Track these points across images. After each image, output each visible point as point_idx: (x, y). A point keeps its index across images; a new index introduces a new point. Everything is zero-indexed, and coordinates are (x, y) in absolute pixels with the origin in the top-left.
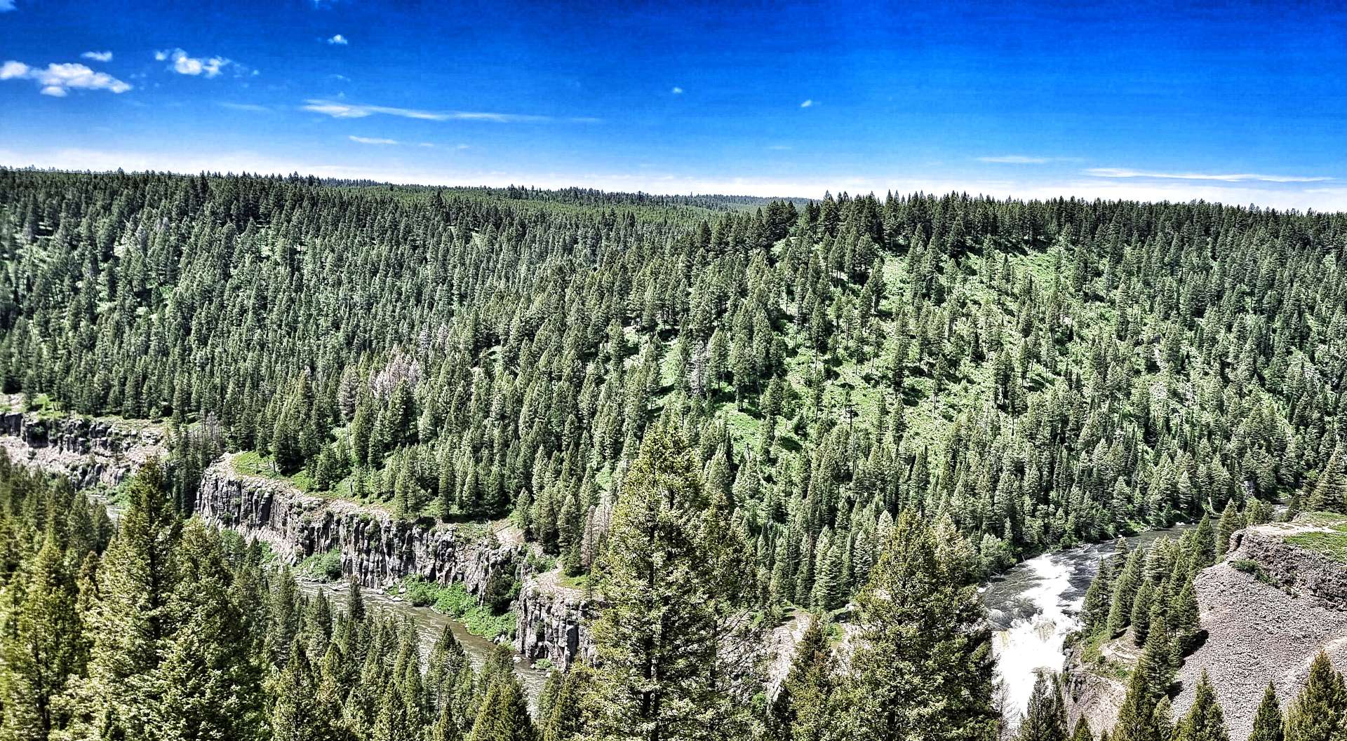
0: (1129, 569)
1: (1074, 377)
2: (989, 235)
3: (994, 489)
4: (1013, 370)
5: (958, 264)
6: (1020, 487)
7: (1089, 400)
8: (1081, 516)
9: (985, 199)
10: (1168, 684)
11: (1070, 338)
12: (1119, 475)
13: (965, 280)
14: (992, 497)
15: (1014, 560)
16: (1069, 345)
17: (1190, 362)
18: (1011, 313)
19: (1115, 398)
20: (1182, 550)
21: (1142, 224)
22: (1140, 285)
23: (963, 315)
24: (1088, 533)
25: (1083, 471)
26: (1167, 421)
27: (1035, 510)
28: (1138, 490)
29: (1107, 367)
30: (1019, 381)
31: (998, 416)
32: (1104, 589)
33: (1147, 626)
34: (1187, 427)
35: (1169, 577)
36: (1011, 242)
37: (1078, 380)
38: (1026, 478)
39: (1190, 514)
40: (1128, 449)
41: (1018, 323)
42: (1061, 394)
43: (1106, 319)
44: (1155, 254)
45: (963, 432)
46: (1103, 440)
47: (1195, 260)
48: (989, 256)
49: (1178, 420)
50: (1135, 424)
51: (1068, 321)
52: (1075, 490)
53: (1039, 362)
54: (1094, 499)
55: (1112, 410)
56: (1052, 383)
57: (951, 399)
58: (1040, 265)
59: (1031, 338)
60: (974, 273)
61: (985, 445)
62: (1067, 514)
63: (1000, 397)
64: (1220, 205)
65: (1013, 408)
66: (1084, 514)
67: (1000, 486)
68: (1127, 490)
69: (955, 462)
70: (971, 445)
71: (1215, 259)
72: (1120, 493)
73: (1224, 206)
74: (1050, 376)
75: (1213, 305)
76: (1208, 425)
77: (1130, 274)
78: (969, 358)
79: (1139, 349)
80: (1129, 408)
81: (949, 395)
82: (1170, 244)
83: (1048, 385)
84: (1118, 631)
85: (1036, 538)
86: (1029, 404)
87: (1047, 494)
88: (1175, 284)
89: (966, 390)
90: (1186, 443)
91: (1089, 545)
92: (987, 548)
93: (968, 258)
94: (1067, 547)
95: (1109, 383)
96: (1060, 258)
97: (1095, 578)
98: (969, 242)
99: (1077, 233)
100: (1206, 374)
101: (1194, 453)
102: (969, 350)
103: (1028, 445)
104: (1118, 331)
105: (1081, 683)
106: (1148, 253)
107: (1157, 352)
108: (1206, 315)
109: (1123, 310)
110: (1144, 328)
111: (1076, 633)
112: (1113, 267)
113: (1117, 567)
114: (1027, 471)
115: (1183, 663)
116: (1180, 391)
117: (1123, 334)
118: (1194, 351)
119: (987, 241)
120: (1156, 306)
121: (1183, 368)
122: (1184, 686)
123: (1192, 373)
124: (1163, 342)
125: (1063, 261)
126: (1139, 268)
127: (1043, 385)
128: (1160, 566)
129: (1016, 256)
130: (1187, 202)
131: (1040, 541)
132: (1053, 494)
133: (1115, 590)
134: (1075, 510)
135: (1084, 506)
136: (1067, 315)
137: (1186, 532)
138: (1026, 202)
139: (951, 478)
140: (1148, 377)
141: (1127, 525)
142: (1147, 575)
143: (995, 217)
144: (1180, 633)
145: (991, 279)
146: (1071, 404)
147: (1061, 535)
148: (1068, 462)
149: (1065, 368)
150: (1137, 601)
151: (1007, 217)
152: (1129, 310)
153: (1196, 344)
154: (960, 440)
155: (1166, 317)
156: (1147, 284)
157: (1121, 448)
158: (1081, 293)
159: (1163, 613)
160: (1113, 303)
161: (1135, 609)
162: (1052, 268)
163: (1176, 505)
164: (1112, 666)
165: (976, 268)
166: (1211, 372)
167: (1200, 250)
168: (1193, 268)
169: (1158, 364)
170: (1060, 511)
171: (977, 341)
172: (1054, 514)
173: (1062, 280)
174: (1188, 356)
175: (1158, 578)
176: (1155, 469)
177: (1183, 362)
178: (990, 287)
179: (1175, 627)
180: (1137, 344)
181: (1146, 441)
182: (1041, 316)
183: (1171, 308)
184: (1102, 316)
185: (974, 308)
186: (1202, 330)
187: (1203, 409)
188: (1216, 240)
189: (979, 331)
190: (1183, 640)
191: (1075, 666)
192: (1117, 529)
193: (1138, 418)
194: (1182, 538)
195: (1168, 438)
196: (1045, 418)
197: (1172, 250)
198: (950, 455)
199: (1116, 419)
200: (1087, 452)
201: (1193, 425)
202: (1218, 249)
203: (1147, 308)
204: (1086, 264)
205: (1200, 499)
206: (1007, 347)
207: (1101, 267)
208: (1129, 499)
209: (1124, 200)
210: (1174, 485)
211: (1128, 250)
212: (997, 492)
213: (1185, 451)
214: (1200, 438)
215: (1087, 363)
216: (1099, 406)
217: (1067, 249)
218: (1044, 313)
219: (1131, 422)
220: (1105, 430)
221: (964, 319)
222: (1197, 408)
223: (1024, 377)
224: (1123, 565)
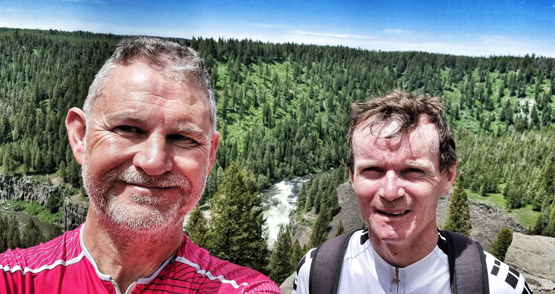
0: (313, 185)
1: (293, 113)
2: (260, 57)
3: (263, 157)
4: (270, 110)
5: (248, 68)
6: (273, 156)
7: (299, 122)
8: (296, 167)
9: (259, 42)
10: (327, 227)
11: (292, 98)
12: (310, 151)
13: (251, 75)
14: (262, 160)
15: (270, 184)
16: (292, 101)
17: (336, 108)
18: (269, 88)
19: (308, 122)
20: (333, 178)
21: (319, 53)
22: (318, 78)
23: (251, 88)
24: (299, 173)
25: (297, 150)
26: (328, 130)
27: (279, 165)
28: (317, 156)
29: (306, 109)
30: (273, 115)
31: (264, 129)
32: (304, 194)
33: (320, 206)
34: (335, 132)
35: (328, 188)
36: (268, 59)
37: (295, 115)
38: (275, 153)
39: (336, 164)
40: (313, 141)
41: (272, 92)
42: (288, 120)
43: (306, 91)
44: (324, 66)
45: (251, 135)
46: (304, 138)
47: (339, 68)
48: (261, 65)
49: (332, 130)
50: (316, 131)
51: (291, 91)
52: (294, 156)
53: (280, 107)
54: (301, 160)
55: (307, 126)
56: (285, 115)
57: (246, 122)
58: (280, 69)
59: (277, 98)
60: (254, 71)
61: (259, 140)
62: (291, 166)
63: (265, 121)
64: (348, 47)
65: (270, 126)
66: (297, 165)
67: (265, 156)
68: (313, 156)
69: (248, 147)
70: (254, 140)
71: (346, 68)
72: (310, 158)
73: (349, 47)
74: (285, 113)
75: (345, 86)
76: (342, 131)
77: (314, 73)
78: (253, 106)
79: (318, 103)
80: (314, 125)
81: (245, 120)
82: (329, 62)
83: (283, 116)
84: (309, 209)
85: (279, 175)
86: (276, 124)
87: (283, 159)
88: (331, 78)
89: (252, 118)
90: (334, 138)
91: (299, 177)
92: (261, 180)
93: (252, 65)
94: (290, 179)
95: (306, 116)
96: (288, 67)
97: (301, 190)
98: (252, 59)
99: (294, 56)
100: (342, 112)
101: (337, 142)
102: (252, 102)
103: (276, 140)
104: (310, 96)
105: (296, 228)
106: (321, 65)
107: (324, 104)
108: (342, 89)
109: (312, 87)
110: (320, 94)
111: (294, 211)
112: (308, 71)
113: (309, 185)
114: (276, 150)
115: (332, 219)
116: (332, 118)
117: (312, 97)
118: (338, 103)
119: (259, 59)
120: (324, 86)
121: (334, 110)
122: (333, 228)
123: (337, 112)
124: (326, 100)
125: (290, 68)
126: (318, 71)
127: (281, 116)
128: (324, 184)
129: (271, 65)
130: (336, 46)
131: (281, 176)
132: (285, 158)
133: (308, 193)
134: (294, 164)
135: (297, 162)
136: (291, 89)
137: (334, 171)
138: (275, 44)
139: (246, 153)
140: (321, 113)
141: (312, 169)
142: (320, 187)
143: (263, 49)
144: (331, 208)
145: (261, 74)
146: (292, 123)
147: (288, 174)
148: (291, 146)
149: (290, 110)
150: (316, 197)
151: (267, 49)
152: (314, 88)
153: (338, 101)
154: (250, 138)
155: (328, 90)
156: (321, 77)
157: (311, 140)
158: (296, 81)
159: (326, 201)
160: (308, 85)
161: (315, 200)
162: (285, 70)
163: (330, 162)
164: (307, 222)
165: (255, 69)
166: (344, 111)
167: (340, 64)
168: (337, 72)
169: (325, 108)
170: (288, 165)
171: (256, 99)
172: (286, 166)
173: (289, 75)
174: (336, 105)
175: (324, 189)
176: (323, 148)
177: (334, 107)
178: (261, 77)
179: (330, 206)
180: (317, 100)
181: (320, 138)
182: (281, 89)
183: (329, 87)
184: (304, 90)
185: (255, 86)
186: (341, 95)
187: (340, 125)
188: (346, 60)
189: (257, 95)
190: (332, 211)
191: (293, 223)
192: (309, 171)
193: (317, 129)
194: (333, 173)
195: (328, 136)
196: (283, 129)
197: (330, 64)
198: (246, 144)
199: (309, 130)
200: (298, 142)
201: (337, 131)
202: (347, 64)
203: (321, 86)
204: (298, 69)
205: (339, 159)
206: (268, 101)
207: (304, 70)
208: (314, 160)
209: (312, 44)
210: (330, 154)
211: (314, 64)
212: (264, 158)
213: (334, 141)
214: (339, 136)
215: (298, 108)
216: (303, 125)
217: (291, 63)
218: (282, 88)
219: (315, 130)
220: (305, 133)
221: (251, 90)
222: (338, 125)
223: (274, 113)
224: (311, 184)
